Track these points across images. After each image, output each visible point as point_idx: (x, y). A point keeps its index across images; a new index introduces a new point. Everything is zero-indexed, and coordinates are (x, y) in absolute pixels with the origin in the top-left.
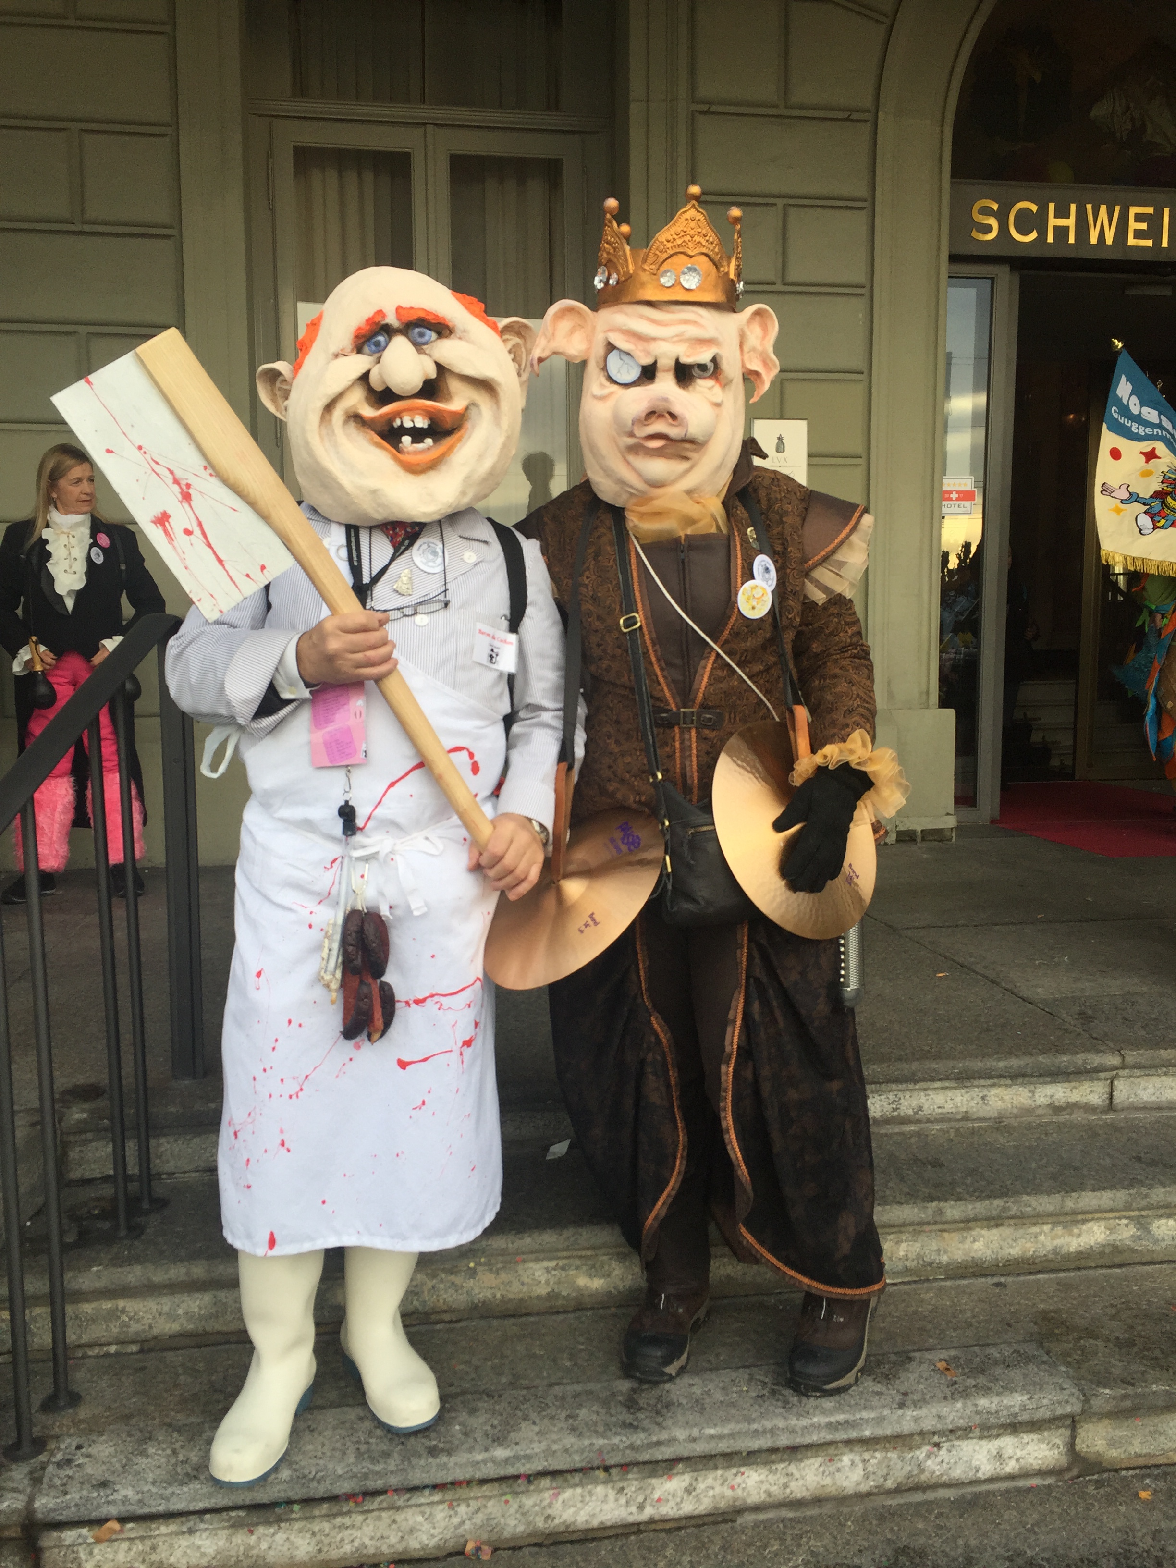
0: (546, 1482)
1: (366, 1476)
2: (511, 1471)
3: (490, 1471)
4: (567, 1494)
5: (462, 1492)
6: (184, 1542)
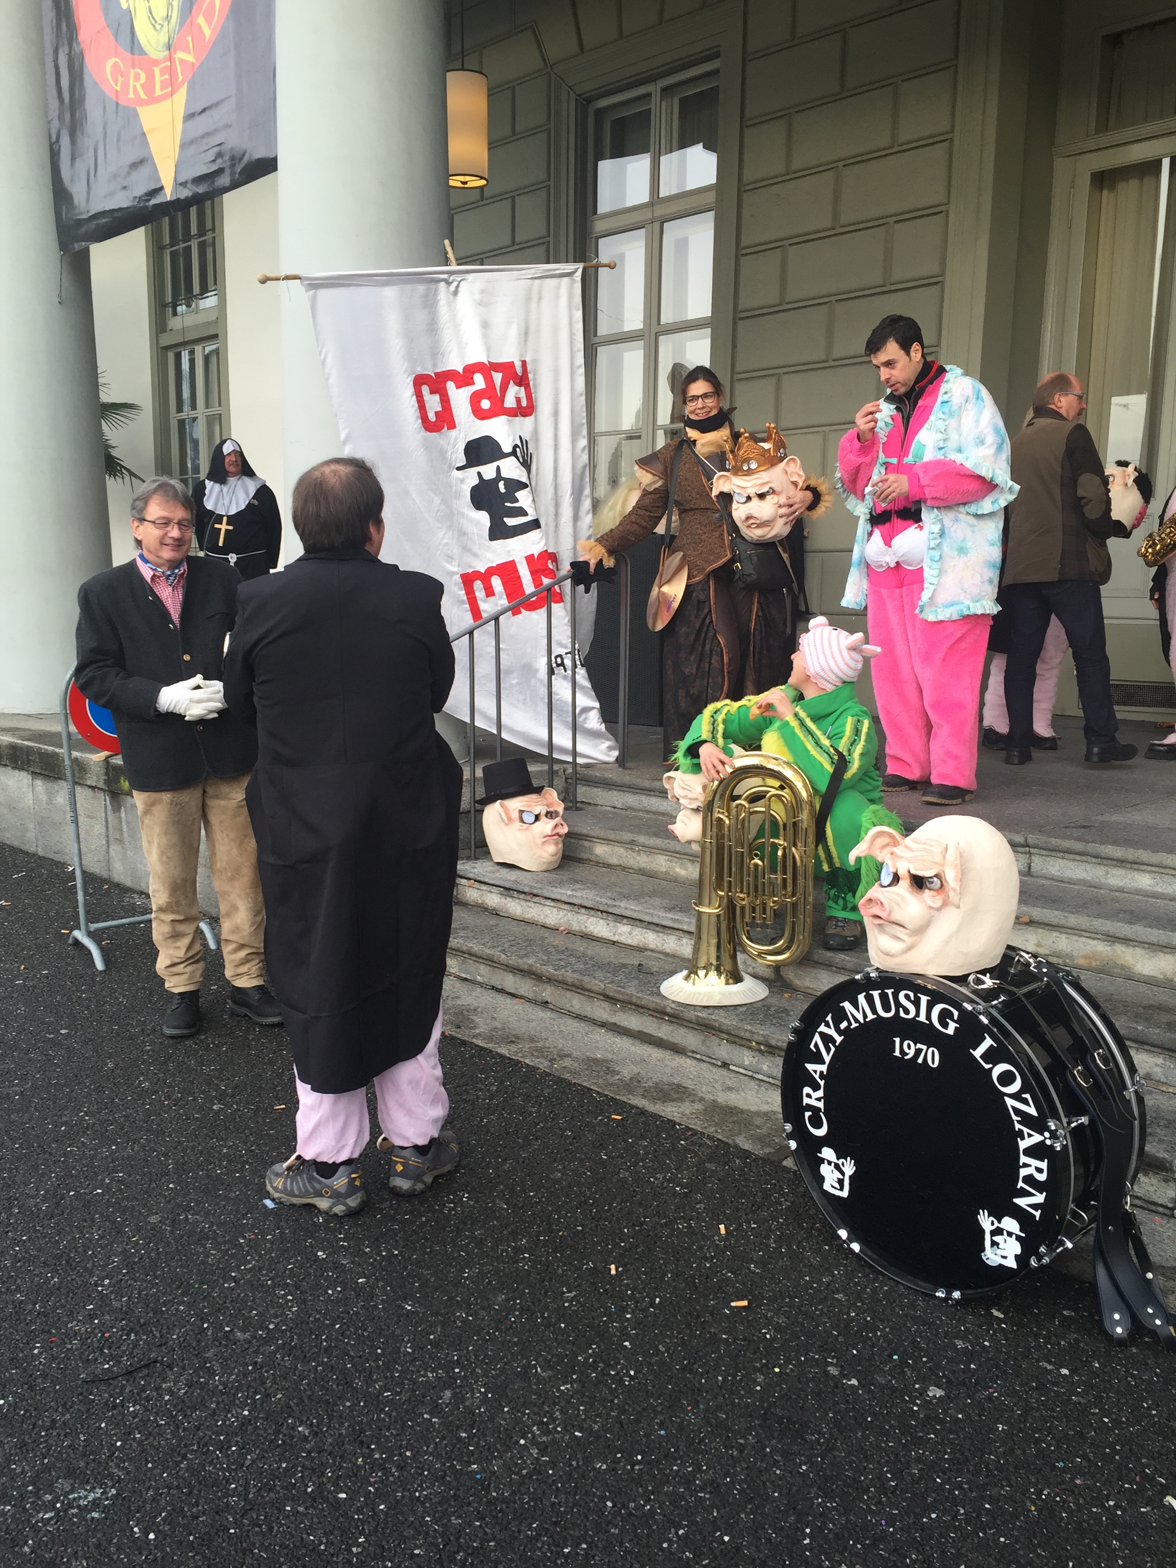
0: (583, 910)
1: (532, 887)
2: (571, 901)
3: (564, 898)
4: (592, 919)
5: (559, 905)
6: (489, 895)
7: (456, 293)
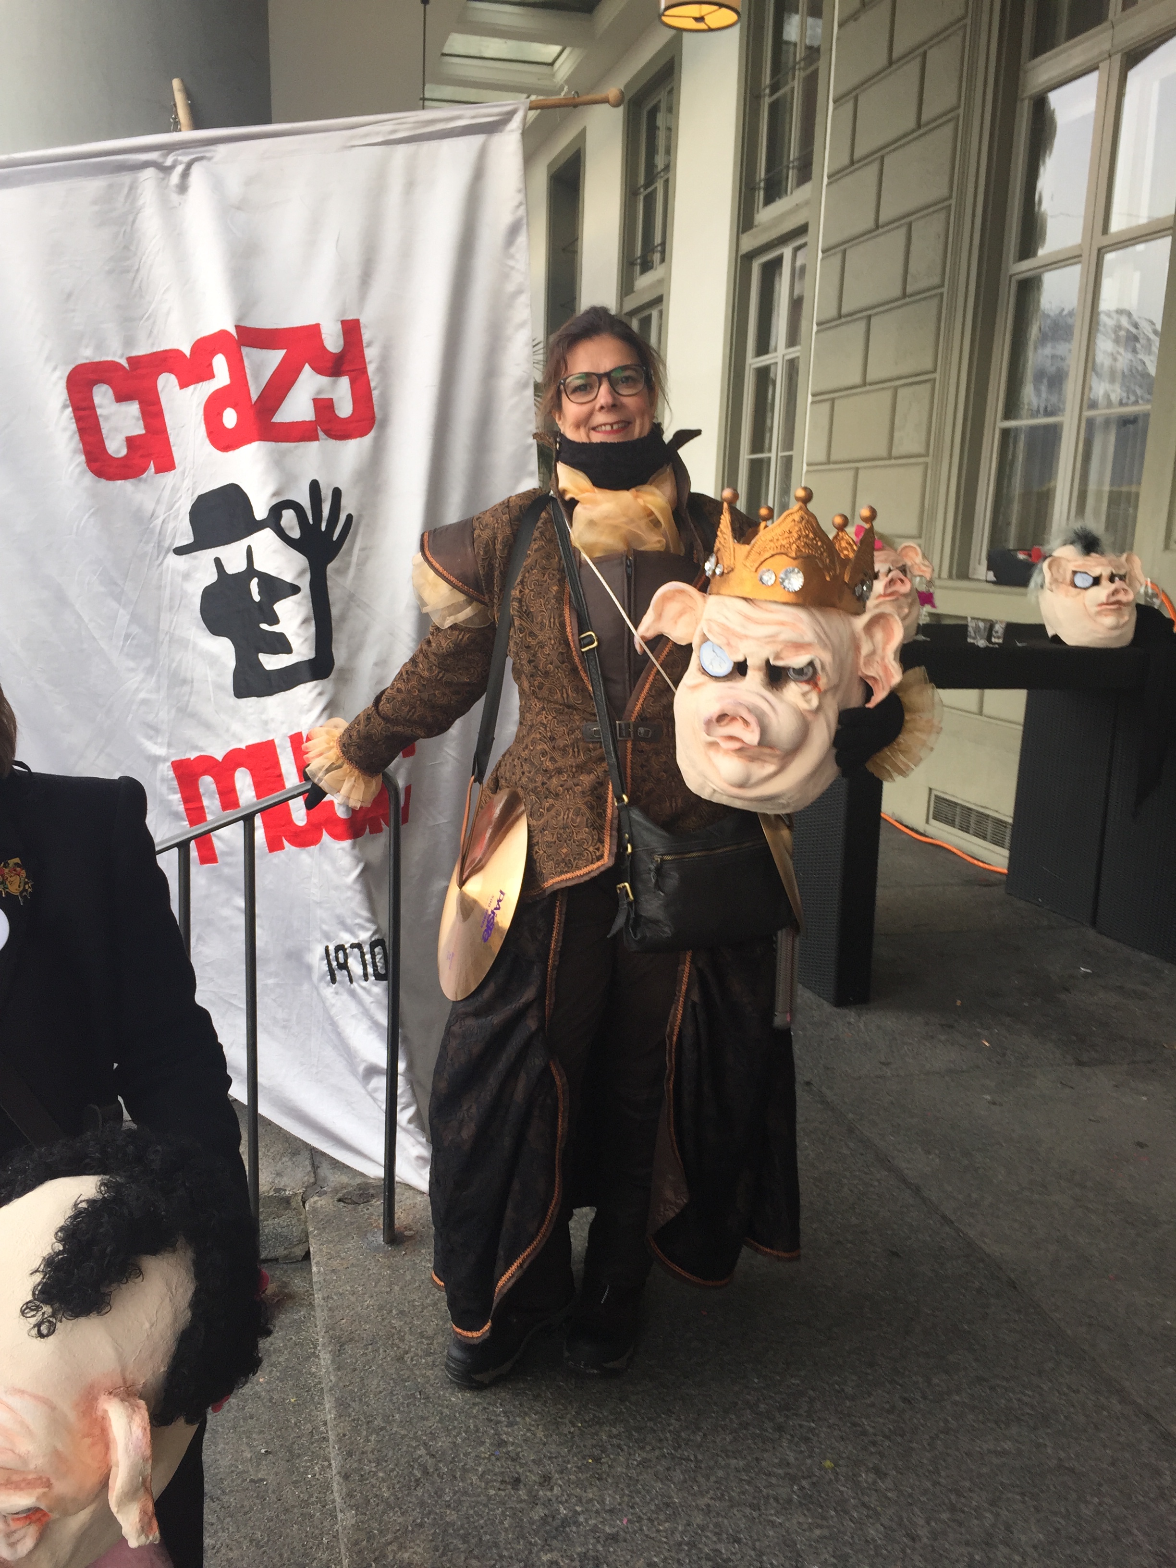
7: (183, 188)
